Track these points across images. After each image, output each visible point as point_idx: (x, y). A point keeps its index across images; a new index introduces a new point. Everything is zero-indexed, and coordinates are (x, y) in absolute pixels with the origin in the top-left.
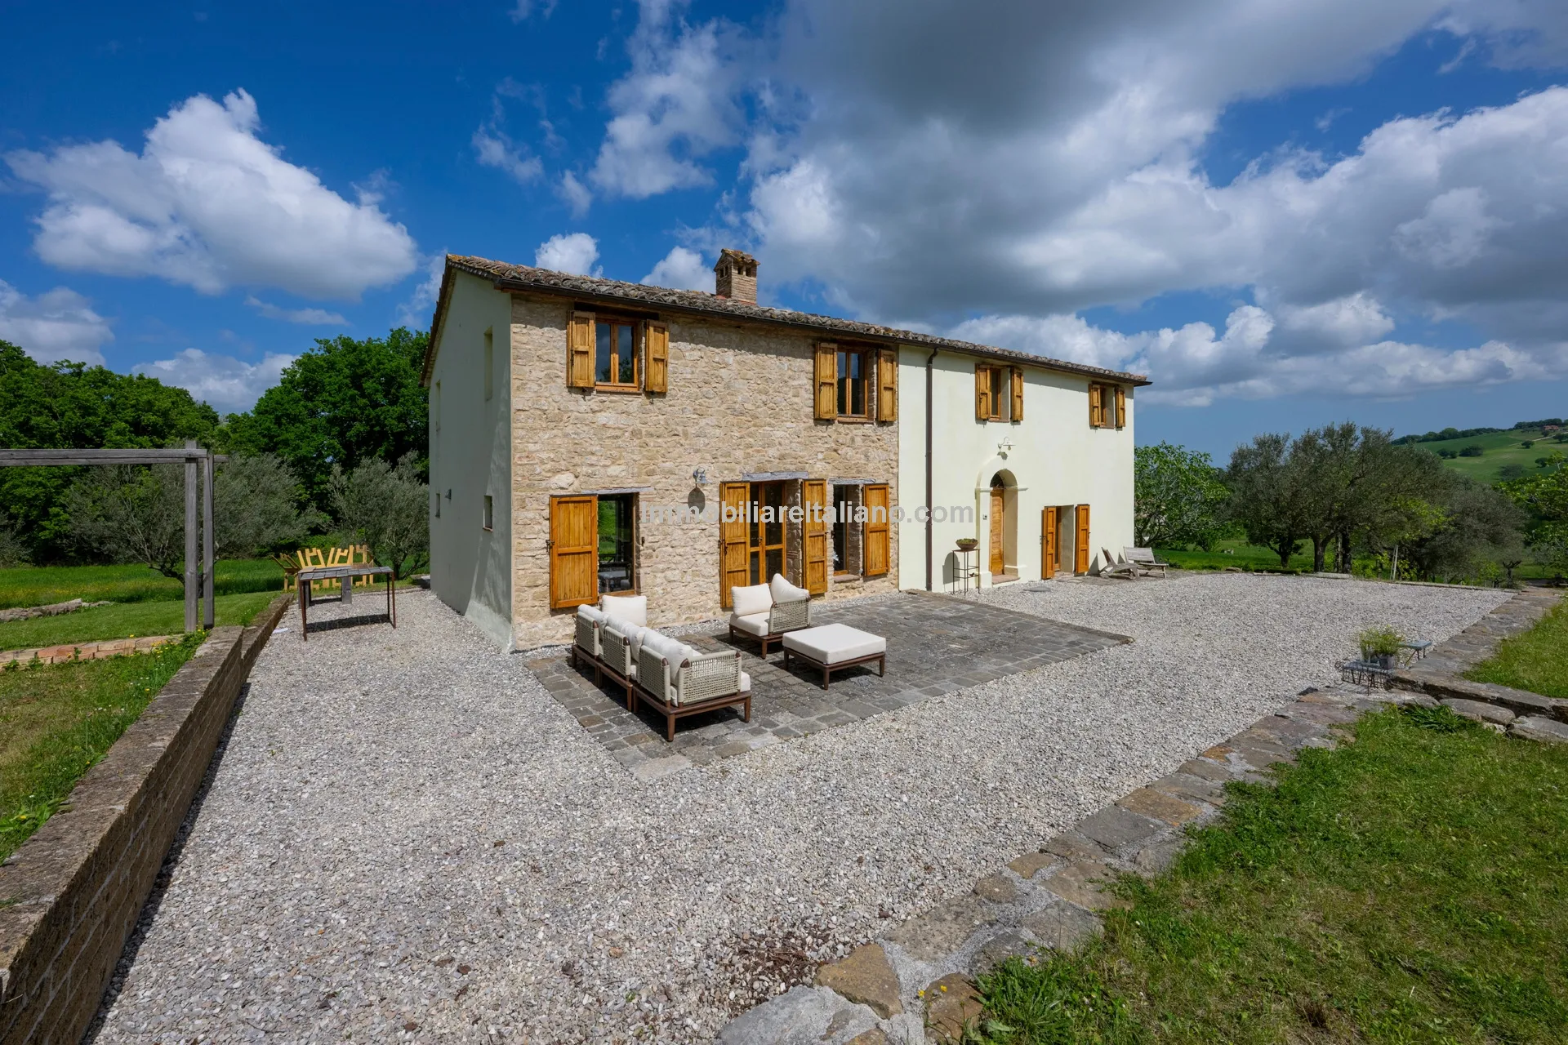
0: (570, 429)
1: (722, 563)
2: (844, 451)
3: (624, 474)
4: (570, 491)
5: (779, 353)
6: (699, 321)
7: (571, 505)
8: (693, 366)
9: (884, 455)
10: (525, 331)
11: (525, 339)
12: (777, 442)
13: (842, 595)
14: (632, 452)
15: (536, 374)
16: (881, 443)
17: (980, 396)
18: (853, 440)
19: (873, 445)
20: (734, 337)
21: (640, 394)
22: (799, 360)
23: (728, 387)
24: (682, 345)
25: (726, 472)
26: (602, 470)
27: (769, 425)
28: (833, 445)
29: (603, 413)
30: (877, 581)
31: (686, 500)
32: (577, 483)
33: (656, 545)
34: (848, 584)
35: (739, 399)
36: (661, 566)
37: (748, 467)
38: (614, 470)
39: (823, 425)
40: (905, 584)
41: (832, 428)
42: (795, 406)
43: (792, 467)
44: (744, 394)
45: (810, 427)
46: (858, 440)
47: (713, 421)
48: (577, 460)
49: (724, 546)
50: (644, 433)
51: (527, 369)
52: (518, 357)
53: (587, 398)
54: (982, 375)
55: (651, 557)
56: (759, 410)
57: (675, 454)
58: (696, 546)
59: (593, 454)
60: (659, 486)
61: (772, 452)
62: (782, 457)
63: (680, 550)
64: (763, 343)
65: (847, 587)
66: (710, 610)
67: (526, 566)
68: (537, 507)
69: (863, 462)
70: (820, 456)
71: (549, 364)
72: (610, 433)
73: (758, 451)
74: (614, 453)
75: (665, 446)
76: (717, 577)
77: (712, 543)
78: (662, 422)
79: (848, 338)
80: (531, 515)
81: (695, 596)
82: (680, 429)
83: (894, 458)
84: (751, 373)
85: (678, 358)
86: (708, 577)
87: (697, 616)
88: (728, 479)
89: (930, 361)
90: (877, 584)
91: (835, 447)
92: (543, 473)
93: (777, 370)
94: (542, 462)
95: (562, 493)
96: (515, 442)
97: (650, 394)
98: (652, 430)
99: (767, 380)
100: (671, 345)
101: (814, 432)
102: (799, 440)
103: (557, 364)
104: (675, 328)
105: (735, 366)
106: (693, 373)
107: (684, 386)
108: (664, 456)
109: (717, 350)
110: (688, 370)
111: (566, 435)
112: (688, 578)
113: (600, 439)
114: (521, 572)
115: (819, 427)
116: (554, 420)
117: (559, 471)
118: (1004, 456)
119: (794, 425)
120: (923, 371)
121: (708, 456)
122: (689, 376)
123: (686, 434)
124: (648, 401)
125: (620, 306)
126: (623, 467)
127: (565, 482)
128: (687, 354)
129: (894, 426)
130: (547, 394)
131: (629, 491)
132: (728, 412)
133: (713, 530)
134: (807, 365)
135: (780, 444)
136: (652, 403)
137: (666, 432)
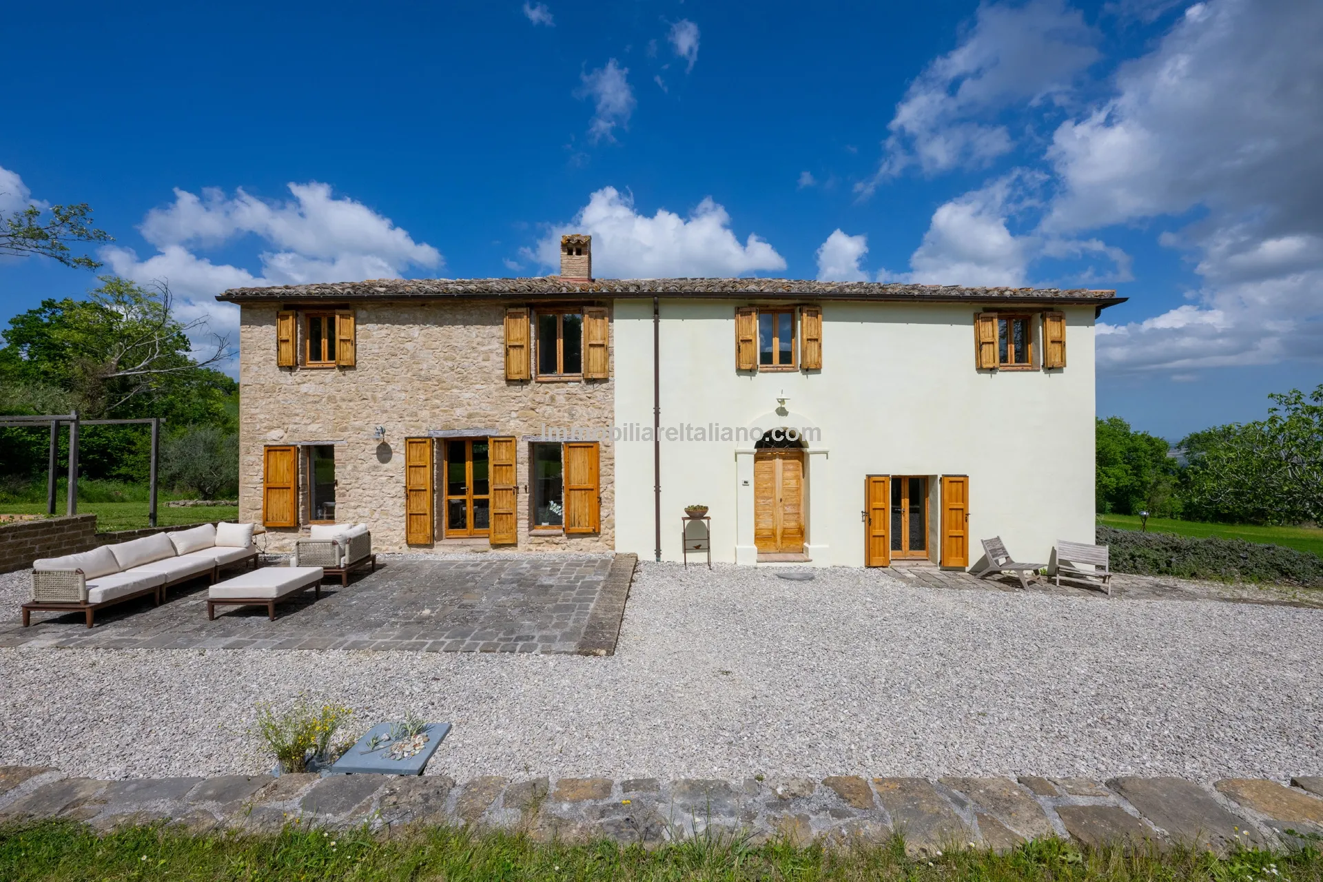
0: (280, 398)
1: (408, 506)
2: (543, 409)
3: (321, 430)
4: (281, 442)
5: (466, 323)
6: (385, 305)
7: (278, 453)
8: (380, 343)
9: (596, 413)
10: (249, 330)
11: (249, 335)
12: (465, 402)
13: (539, 548)
14: (328, 414)
15: (257, 359)
16: (592, 401)
17: (742, 343)
18: (552, 398)
19: (580, 403)
20: (418, 314)
21: (334, 368)
22: (489, 327)
23: (413, 357)
24: (370, 326)
25: (412, 429)
26: (304, 427)
27: (456, 387)
28: (529, 403)
29: (305, 385)
30: (585, 539)
31: (375, 452)
32: (286, 436)
33: (348, 487)
34: (548, 539)
35: (425, 366)
36: (353, 504)
37: (434, 426)
38: (313, 427)
39: (516, 385)
40: (622, 547)
41: (527, 389)
42: (485, 370)
43: (480, 425)
44: (430, 363)
45: (502, 388)
46: (561, 399)
47: (399, 386)
48: (286, 420)
49: (410, 492)
50: (338, 398)
51: (251, 356)
52: (244, 349)
53: (293, 374)
54: (744, 320)
55: (344, 495)
56: (445, 375)
57: (364, 414)
58: (383, 490)
59: (298, 415)
60: (350, 440)
61: (458, 412)
62: (470, 416)
63: (367, 492)
64: (448, 316)
65: (547, 541)
66: (396, 544)
67: (250, 495)
68: (256, 453)
69: (566, 420)
70: (514, 415)
71: (265, 352)
72: (311, 399)
73: (445, 411)
74: (312, 414)
75: (356, 408)
76: (404, 518)
77: (398, 489)
78: (353, 390)
79: (546, 301)
80: (252, 458)
81: (384, 530)
82: (369, 394)
83: (610, 415)
84: (437, 343)
85: (367, 337)
86: (395, 516)
87: (384, 548)
88: (412, 435)
89: (656, 312)
90: (586, 542)
91: (532, 406)
92: (262, 429)
93: (464, 338)
94: (261, 421)
95: (275, 443)
96: (242, 408)
97: (343, 368)
98: (345, 396)
99: (454, 348)
100: (359, 327)
101: (506, 393)
102: (490, 400)
103: (271, 351)
104: (362, 314)
105: (421, 339)
106: (380, 348)
107: (373, 359)
108: (354, 416)
109: (403, 327)
110: (376, 346)
111: (279, 402)
112: (376, 515)
113: (303, 404)
114: (246, 498)
115: (512, 387)
116: (270, 391)
117: (271, 428)
118: (782, 412)
119: (484, 387)
120: (651, 322)
121: (395, 416)
122: (377, 351)
123: (374, 398)
124: (341, 373)
125: (316, 303)
126: (320, 425)
127: (275, 436)
128: (374, 333)
129: (610, 383)
130: (265, 373)
131: (326, 443)
132: (414, 378)
133: (400, 478)
134: (498, 330)
135: (469, 405)
136: (344, 375)
137: (357, 397)
